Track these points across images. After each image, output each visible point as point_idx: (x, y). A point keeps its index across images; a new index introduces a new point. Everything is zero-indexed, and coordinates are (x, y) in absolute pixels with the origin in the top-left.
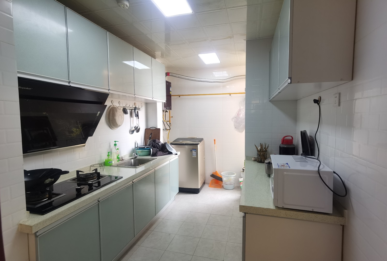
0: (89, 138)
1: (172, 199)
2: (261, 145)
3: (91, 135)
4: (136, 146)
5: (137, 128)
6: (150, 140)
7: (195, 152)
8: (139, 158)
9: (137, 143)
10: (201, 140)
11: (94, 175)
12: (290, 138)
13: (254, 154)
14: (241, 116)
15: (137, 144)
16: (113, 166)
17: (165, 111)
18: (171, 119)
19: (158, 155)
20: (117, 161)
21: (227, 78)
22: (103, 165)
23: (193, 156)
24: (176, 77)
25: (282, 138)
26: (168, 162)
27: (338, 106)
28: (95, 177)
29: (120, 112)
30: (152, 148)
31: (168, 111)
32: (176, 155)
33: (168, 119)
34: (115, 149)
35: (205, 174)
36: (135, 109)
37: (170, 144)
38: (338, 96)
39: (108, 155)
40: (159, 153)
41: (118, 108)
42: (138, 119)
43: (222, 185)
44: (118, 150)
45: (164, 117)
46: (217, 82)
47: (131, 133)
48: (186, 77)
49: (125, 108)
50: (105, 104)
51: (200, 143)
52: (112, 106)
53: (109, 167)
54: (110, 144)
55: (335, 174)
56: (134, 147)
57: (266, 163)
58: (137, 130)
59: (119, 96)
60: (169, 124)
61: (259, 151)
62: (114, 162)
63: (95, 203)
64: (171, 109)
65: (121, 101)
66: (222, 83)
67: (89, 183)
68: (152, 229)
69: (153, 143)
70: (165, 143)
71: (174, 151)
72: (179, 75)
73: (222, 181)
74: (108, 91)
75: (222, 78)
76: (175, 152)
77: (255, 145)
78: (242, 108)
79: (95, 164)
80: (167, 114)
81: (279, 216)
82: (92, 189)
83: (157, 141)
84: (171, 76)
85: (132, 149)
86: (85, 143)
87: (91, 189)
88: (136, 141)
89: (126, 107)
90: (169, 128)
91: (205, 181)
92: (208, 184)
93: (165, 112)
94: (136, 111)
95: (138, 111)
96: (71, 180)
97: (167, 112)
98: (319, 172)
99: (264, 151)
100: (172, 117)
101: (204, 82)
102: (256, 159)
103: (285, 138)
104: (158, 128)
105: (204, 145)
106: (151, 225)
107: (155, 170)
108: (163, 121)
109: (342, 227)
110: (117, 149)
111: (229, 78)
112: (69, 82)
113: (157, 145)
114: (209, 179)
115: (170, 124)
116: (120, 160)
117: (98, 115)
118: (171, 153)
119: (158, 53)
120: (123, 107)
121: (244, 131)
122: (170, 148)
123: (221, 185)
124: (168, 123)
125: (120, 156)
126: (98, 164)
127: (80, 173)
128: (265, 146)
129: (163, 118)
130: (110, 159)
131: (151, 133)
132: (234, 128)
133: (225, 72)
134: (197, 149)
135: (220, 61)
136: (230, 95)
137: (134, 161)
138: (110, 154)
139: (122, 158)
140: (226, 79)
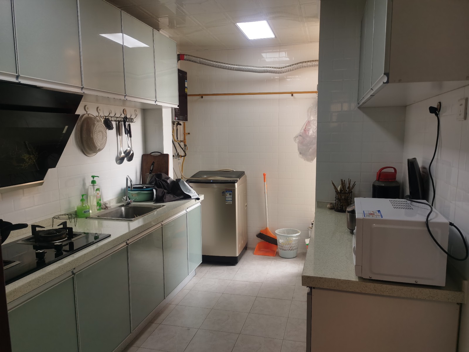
0: (50, 171)
1: (192, 273)
2: (343, 183)
3: (54, 166)
4: (129, 185)
5: (130, 152)
6: (151, 175)
7: (230, 194)
8: (134, 205)
9: (130, 179)
10: (241, 174)
11: (62, 232)
12: (392, 170)
13: (331, 197)
14: (311, 132)
15: (131, 181)
16: (92, 218)
17: (176, 123)
18: (187, 137)
19: (166, 200)
20: (98, 210)
21: (287, 65)
22: (74, 216)
23: (227, 202)
24: (195, 62)
25: (378, 170)
26: (184, 212)
27: (463, 119)
28: (64, 236)
29: (100, 125)
30: (156, 187)
31: (181, 122)
32: (197, 201)
33: (181, 138)
34: (93, 190)
35: (247, 232)
36: (125, 119)
37: (186, 182)
38: (463, 102)
39: (82, 200)
40: (168, 196)
41: (95, 118)
42: (129, 138)
43: (277, 250)
44: (98, 192)
45: (175, 133)
46: (269, 72)
47: (118, 162)
48: (214, 63)
49: (108, 119)
50: (76, 113)
51: (238, 179)
52: (86, 115)
53: (84, 220)
54: (84, 180)
55: (453, 226)
56: (125, 186)
57: (349, 212)
58: (129, 156)
59: (97, 99)
60: (183, 146)
61: (339, 193)
62: (93, 211)
63: (68, 276)
64: (186, 119)
65: (101, 106)
66: (279, 73)
67: (55, 244)
68: (158, 321)
69: (157, 179)
70: (178, 180)
71: (193, 193)
72: (201, 60)
73: (277, 245)
74: (80, 90)
75: (277, 66)
76: (196, 196)
77: (333, 183)
78: (312, 118)
79: (61, 215)
80: (180, 128)
81: (363, 292)
82: (62, 254)
83: (164, 175)
84: (188, 60)
85: (122, 189)
86: (43, 180)
87: (59, 255)
88: (128, 176)
89: (110, 118)
90: (182, 154)
91: (247, 244)
92: (253, 249)
93: (176, 125)
94: (127, 123)
95: (130, 123)
96: (22, 240)
97: (180, 124)
98: (427, 223)
99: (347, 192)
100: (189, 134)
101: (246, 71)
102: (333, 206)
103: (383, 171)
104: (165, 153)
105: (245, 183)
106: (157, 315)
107: (162, 225)
108: (172, 141)
109: (458, 307)
110: (98, 190)
111: (290, 66)
112: (17, 77)
113: (165, 183)
114: (255, 241)
115: (185, 146)
116: (102, 209)
117: (64, 132)
118: (188, 197)
119: (164, 21)
120: (104, 117)
121: (314, 158)
122: (187, 189)
123: (274, 251)
124: (182, 144)
125: (102, 202)
126: (65, 215)
127: (38, 229)
128: (349, 184)
129: (173, 135)
130: (86, 206)
131: (154, 162)
132: (299, 153)
133: (283, 54)
134: (234, 190)
135: (275, 36)
136: (292, 95)
137: (125, 209)
138: (84, 197)
139: (105, 204)
140: (286, 67)
